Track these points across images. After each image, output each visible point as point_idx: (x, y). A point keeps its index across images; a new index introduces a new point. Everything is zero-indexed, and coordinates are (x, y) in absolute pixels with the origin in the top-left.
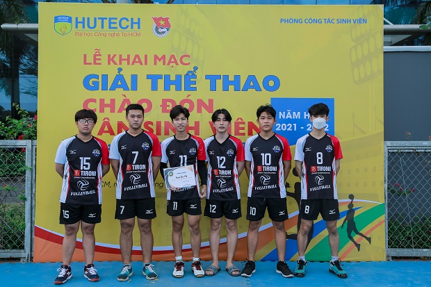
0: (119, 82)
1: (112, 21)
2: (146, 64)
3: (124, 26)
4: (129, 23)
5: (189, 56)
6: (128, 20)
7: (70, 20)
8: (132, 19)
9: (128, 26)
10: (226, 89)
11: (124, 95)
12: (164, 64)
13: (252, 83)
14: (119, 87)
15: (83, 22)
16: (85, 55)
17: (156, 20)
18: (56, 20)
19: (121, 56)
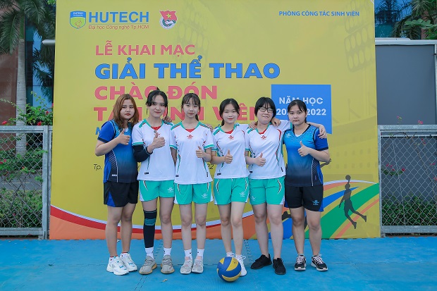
0: (129, 71)
1: (123, 15)
2: (153, 53)
3: (133, 19)
4: (138, 17)
5: (194, 46)
6: (137, 14)
7: (84, 15)
8: (141, 13)
9: (137, 20)
10: (228, 76)
11: (133, 83)
12: (170, 53)
13: (253, 70)
14: (129, 75)
15: (96, 17)
16: (97, 47)
17: (164, 14)
18: (72, 15)
19: (130, 46)
